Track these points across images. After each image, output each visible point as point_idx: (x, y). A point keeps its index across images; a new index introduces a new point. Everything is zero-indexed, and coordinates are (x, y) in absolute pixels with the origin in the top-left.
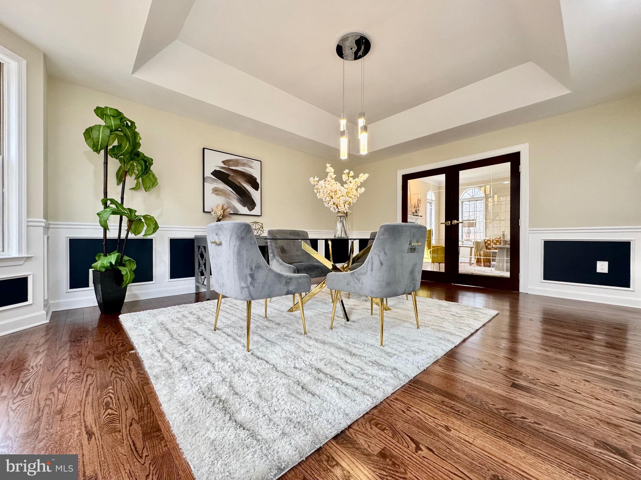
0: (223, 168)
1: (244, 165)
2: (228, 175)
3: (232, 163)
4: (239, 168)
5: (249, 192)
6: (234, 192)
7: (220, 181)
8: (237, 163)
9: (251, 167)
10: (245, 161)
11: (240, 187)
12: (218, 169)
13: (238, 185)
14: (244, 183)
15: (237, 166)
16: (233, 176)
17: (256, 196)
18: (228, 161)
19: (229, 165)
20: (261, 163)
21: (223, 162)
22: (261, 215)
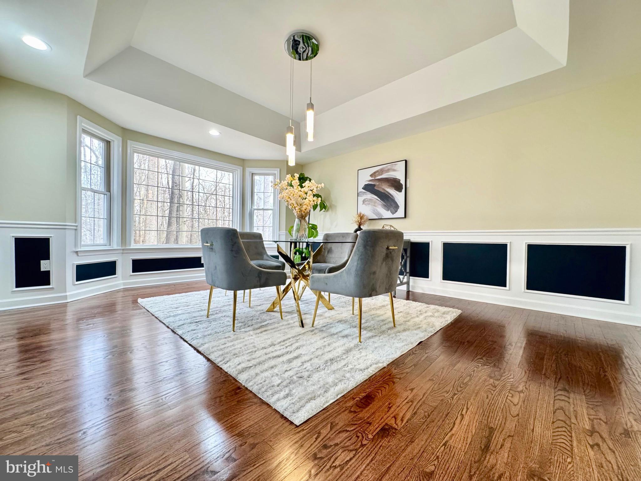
0: (370, 181)
1: (388, 170)
2: (374, 185)
3: (377, 173)
4: (384, 176)
5: (392, 196)
6: (379, 199)
7: (368, 193)
8: (382, 172)
9: (394, 170)
10: (389, 167)
11: (384, 193)
12: (367, 183)
13: (383, 191)
14: (388, 188)
15: (382, 174)
16: (379, 185)
17: (399, 197)
18: (375, 173)
19: (375, 177)
20: (406, 161)
21: (371, 176)
22: (405, 217)
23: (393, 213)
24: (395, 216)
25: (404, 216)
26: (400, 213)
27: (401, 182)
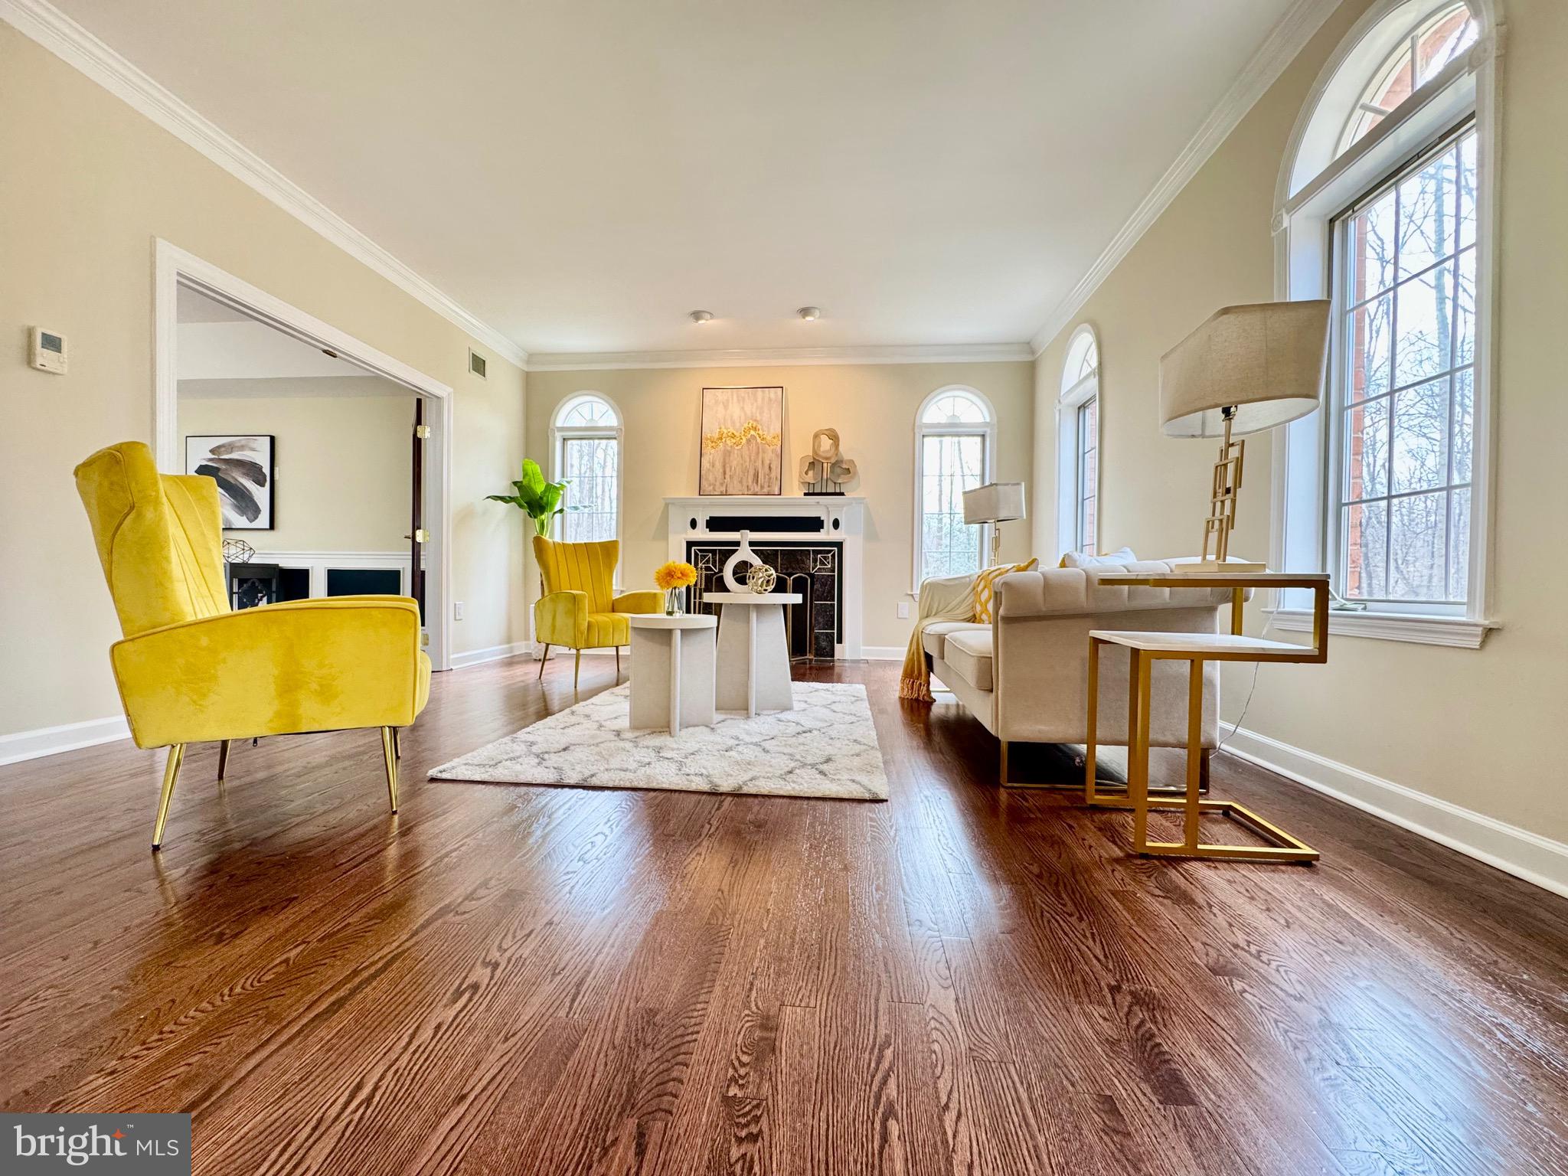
0: (211, 460)
1: (242, 448)
2: (218, 469)
3: (223, 449)
4: (235, 456)
5: (250, 493)
6: (226, 494)
8: (231, 448)
9: (253, 450)
10: (242, 442)
11: (235, 485)
12: (205, 463)
13: (234, 482)
14: (242, 477)
15: (231, 452)
16: (227, 470)
17: (261, 495)
18: (219, 447)
19: (219, 454)
20: (273, 439)
21: (212, 451)
22: (272, 527)
23: (251, 521)
24: (253, 525)
25: (268, 527)
26: (263, 520)
27: (264, 470)
